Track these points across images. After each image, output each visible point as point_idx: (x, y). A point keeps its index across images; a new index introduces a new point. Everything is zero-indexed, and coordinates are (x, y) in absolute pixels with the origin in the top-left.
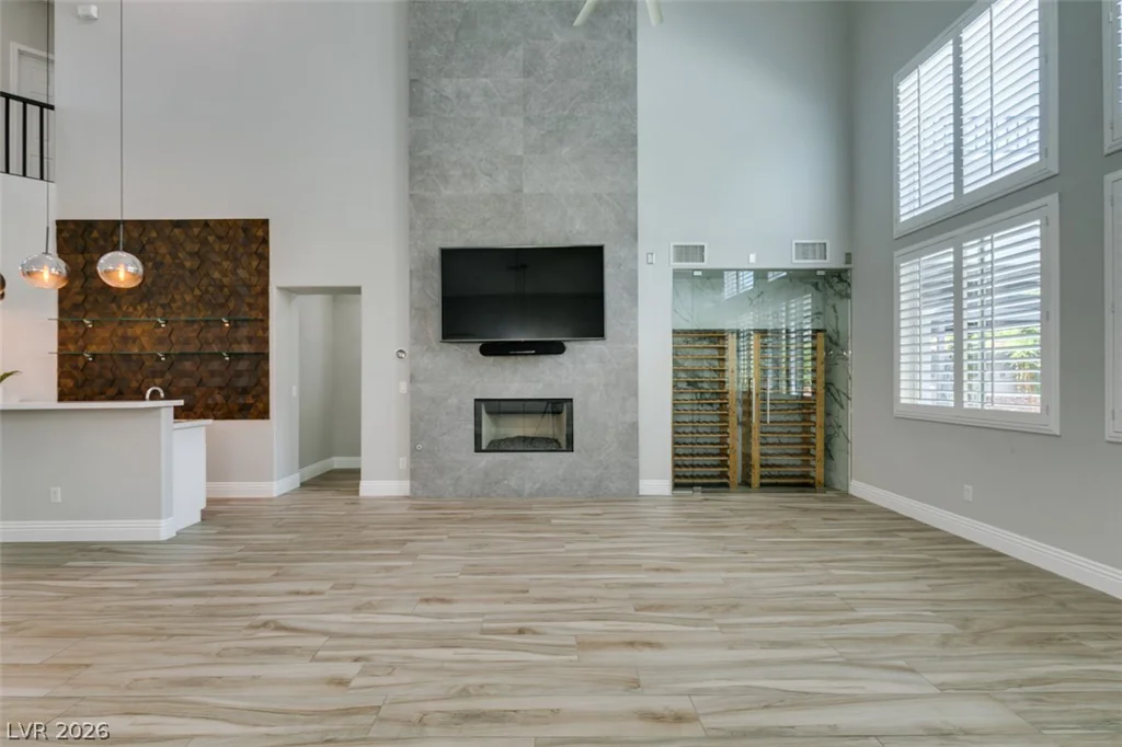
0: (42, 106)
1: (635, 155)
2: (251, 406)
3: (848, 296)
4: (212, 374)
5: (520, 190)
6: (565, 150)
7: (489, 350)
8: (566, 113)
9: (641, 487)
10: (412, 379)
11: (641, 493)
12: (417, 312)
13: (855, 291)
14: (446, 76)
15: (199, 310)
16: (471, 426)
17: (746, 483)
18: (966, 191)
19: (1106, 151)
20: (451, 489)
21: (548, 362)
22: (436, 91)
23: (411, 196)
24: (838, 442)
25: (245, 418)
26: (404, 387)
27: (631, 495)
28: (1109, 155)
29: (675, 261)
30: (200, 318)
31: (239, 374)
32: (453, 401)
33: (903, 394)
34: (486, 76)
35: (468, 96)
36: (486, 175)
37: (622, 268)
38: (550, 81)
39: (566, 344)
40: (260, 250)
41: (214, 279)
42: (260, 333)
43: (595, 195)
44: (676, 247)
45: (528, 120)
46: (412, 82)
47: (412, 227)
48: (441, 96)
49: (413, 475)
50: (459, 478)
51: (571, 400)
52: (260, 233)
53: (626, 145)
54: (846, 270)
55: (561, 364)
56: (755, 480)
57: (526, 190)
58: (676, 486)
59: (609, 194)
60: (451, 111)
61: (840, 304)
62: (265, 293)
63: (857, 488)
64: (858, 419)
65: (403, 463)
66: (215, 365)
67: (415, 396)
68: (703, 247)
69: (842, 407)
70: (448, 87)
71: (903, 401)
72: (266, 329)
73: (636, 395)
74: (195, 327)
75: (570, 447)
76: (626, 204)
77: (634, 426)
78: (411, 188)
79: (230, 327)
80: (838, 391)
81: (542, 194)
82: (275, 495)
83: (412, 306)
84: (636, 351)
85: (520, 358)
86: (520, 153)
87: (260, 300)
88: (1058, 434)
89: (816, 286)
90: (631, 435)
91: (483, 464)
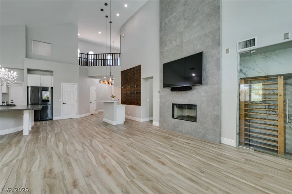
0: (120, 53)
1: (219, 13)
2: (139, 103)
4: (134, 96)
5: (183, 42)
6: (195, 24)
7: (173, 90)
8: (195, 11)
9: (222, 140)
10: (160, 98)
14: (166, 18)
15: (133, 84)
16: (171, 111)
20: (167, 127)
21: (189, 93)
22: (164, 23)
23: (160, 52)
25: (138, 105)
26: (159, 100)
29: (239, 49)
30: (133, 86)
31: (137, 97)
32: (167, 104)
34: (175, 12)
35: (171, 20)
36: (174, 40)
37: (214, 57)
40: (140, 71)
41: (135, 78)
43: (204, 34)
44: (240, 43)
45: (185, 19)
46: (160, 23)
47: (160, 60)
49: (160, 121)
50: (168, 125)
51: (196, 105)
53: (216, 11)
55: (194, 93)
57: (184, 41)
59: (209, 32)
60: (167, 26)
67: (160, 102)
68: (254, 39)
70: (167, 20)
72: (140, 87)
75: (196, 121)
78: (160, 50)
79: (136, 87)
81: (188, 40)
82: (141, 121)
85: (182, 92)
86: (182, 30)
87: (140, 81)
90: (218, 120)
91: (173, 122)
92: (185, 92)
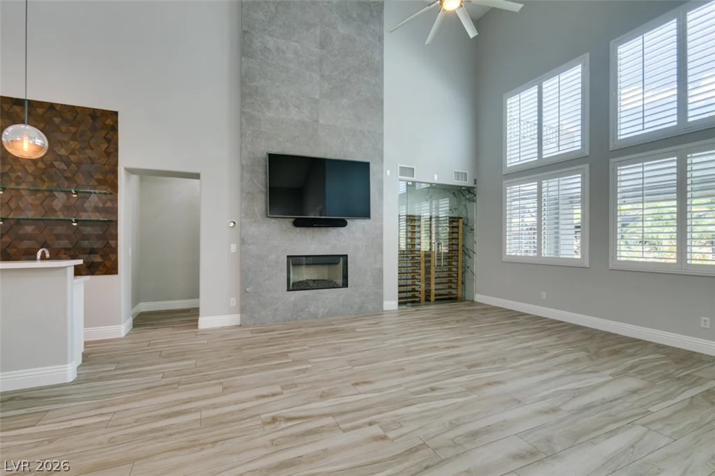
1: (382, 111)
2: (99, 263)
3: (474, 201)
4: (58, 237)
5: (317, 121)
6: (344, 101)
8: (345, 77)
9: (384, 306)
10: (242, 242)
11: (384, 309)
12: (246, 195)
13: (478, 198)
14: (270, 35)
15: (44, 181)
16: (285, 274)
17: (428, 300)
18: (544, 157)
19: (610, 150)
20: (271, 317)
22: (261, 42)
23: (243, 112)
24: (468, 275)
26: (234, 248)
27: (379, 312)
28: (612, 151)
29: (400, 175)
30: (44, 188)
31: (85, 237)
32: (272, 257)
33: (507, 250)
34: (296, 42)
35: (284, 52)
36: (296, 107)
38: (336, 56)
39: (347, 221)
40: (108, 136)
41: (60, 156)
42: (109, 204)
43: (361, 131)
44: (400, 167)
45: (322, 77)
46: (245, 32)
48: (266, 47)
49: (243, 310)
50: (276, 310)
51: (347, 255)
52: (109, 122)
53: (376, 103)
54: (473, 188)
55: (342, 233)
56: (433, 298)
57: (321, 122)
58: (400, 304)
59: (369, 132)
60: (272, 60)
61: (468, 204)
62: (114, 172)
63: (478, 298)
64: (480, 264)
65: (234, 302)
66: (59, 230)
67: (243, 254)
68: (413, 169)
69: (470, 257)
70: (271, 42)
71: (507, 254)
72: (115, 201)
73: (382, 253)
74: (39, 195)
75: (345, 285)
76: (377, 138)
77: (381, 271)
78: (242, 106)
79: (78, 198)
80: (467, 249)
81: (330, 126)
83: (242, 191)
84: (382, 226)
85: (316, 229)
86: (317, 97)
87: (110, 177)
88: (588, 266)
89: (454, 194)
90: (379, 275)
91: (292, 299)
92: (323, 229)
